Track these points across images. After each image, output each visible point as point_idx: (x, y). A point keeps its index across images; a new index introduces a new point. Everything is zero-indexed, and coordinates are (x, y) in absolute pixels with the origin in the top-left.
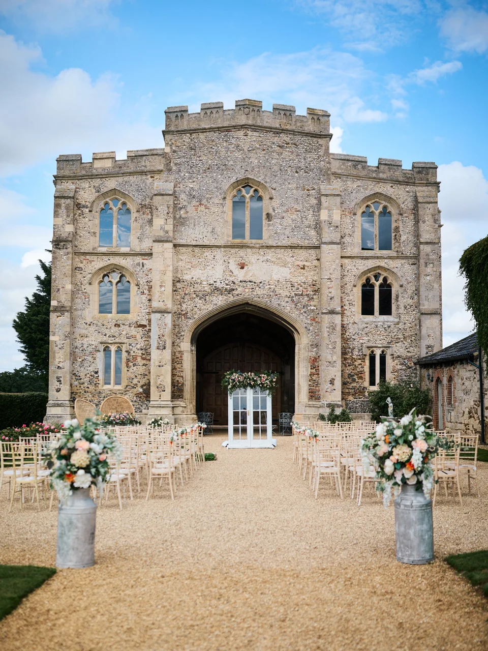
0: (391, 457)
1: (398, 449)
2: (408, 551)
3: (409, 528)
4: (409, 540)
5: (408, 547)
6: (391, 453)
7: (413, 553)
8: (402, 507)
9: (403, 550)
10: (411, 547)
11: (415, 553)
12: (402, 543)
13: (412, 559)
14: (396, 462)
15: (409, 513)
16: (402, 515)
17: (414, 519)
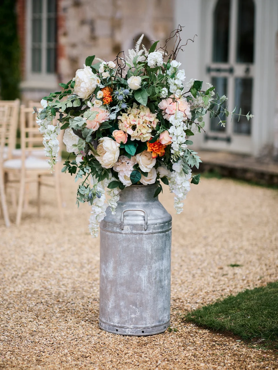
0: (116, 133)
1: (131, 117)
2: (135, 313)
3: (140, 268)
4: (139, 290)
5: (135, 304)
6: (114, 124)
7: (144, 315)
8: (127, 229)
9: (124, 310)
10: (141, 304)
11: (147, 315)
12: (124, 297)
13: (141, 325)
14: (125, 141)
15: (141, 240)
16: (125, 244)
17: (150, 252)
